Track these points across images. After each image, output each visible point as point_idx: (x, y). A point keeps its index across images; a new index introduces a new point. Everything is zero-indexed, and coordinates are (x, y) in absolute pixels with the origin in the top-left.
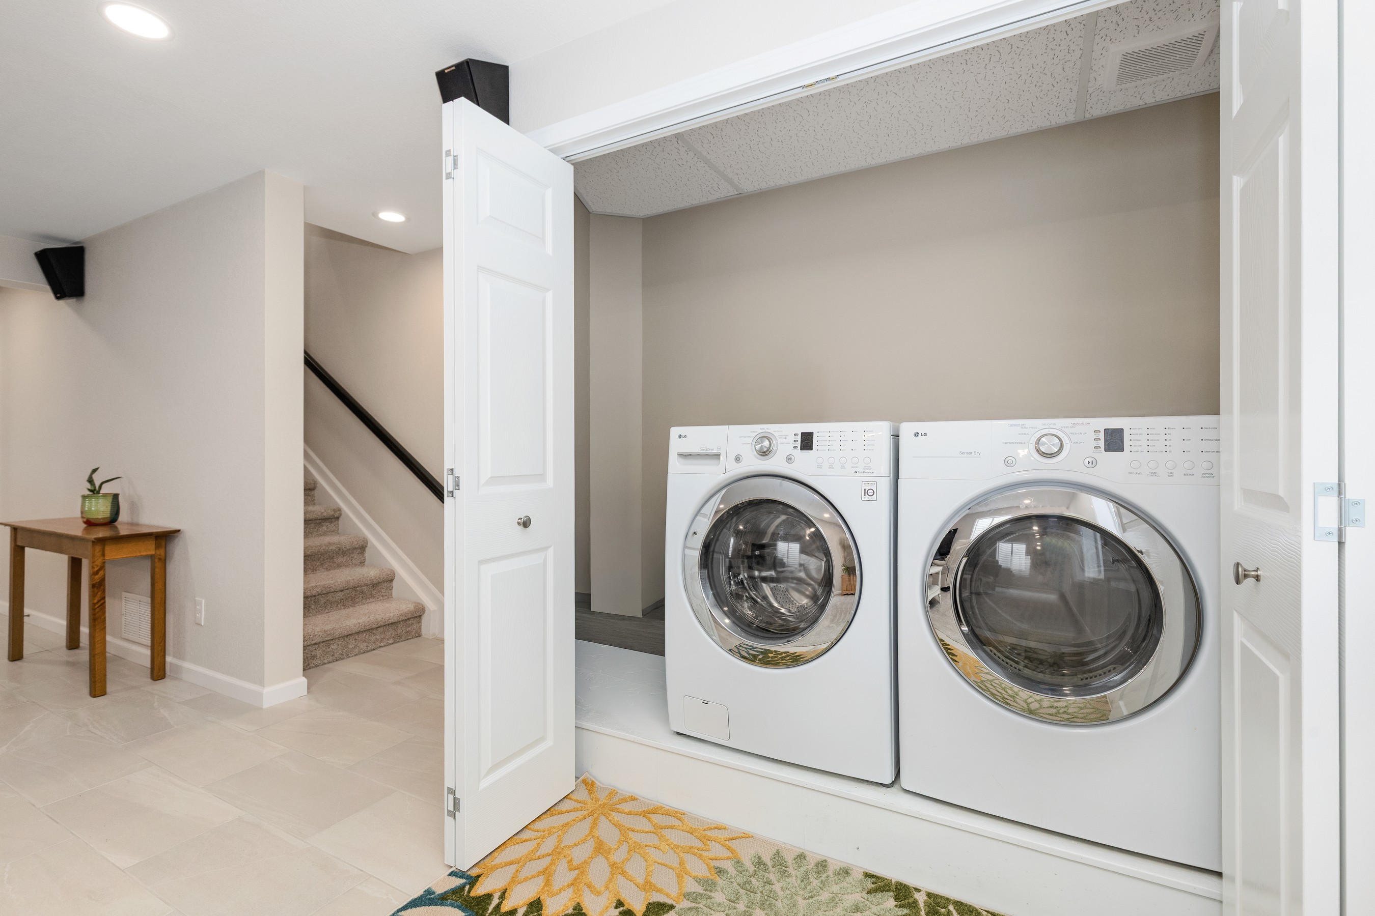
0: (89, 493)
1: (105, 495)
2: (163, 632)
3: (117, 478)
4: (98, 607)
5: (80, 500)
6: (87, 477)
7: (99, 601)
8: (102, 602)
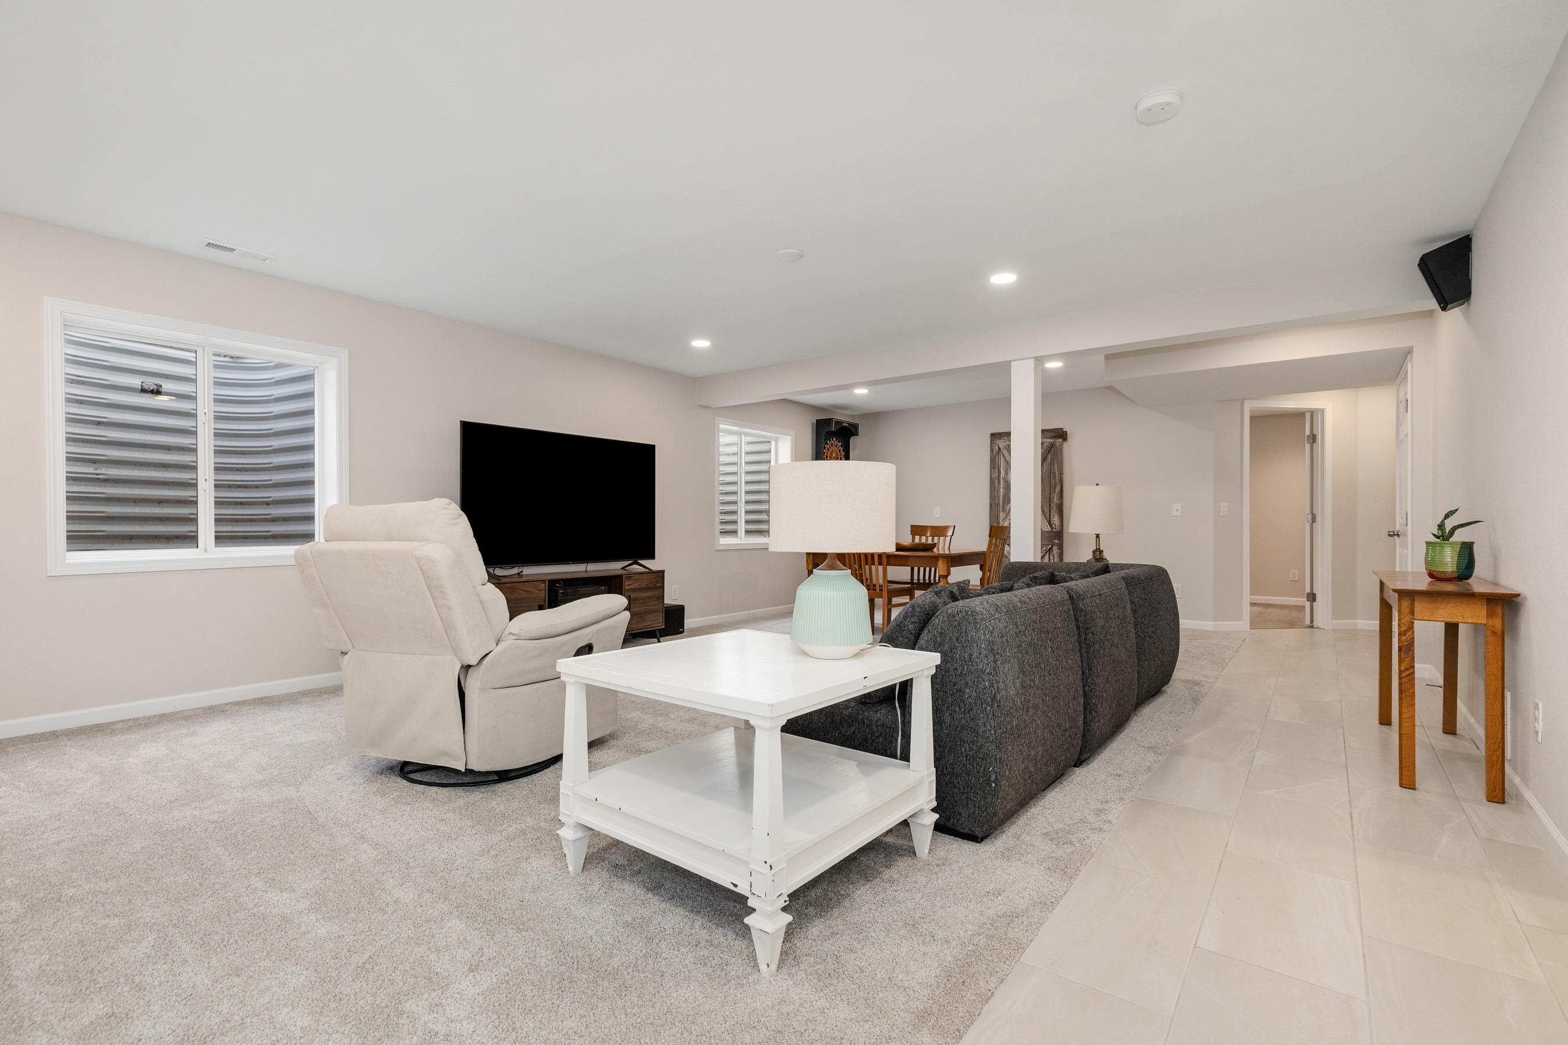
0: (1434, 540)
1: (1453, 543)
2: (1500, 736)
3: (1475, 522)
4: (1405, 677)
5: (1423, 548)
6: (1439, 522)
7: (1407, 669)
8: (1411, 671)
